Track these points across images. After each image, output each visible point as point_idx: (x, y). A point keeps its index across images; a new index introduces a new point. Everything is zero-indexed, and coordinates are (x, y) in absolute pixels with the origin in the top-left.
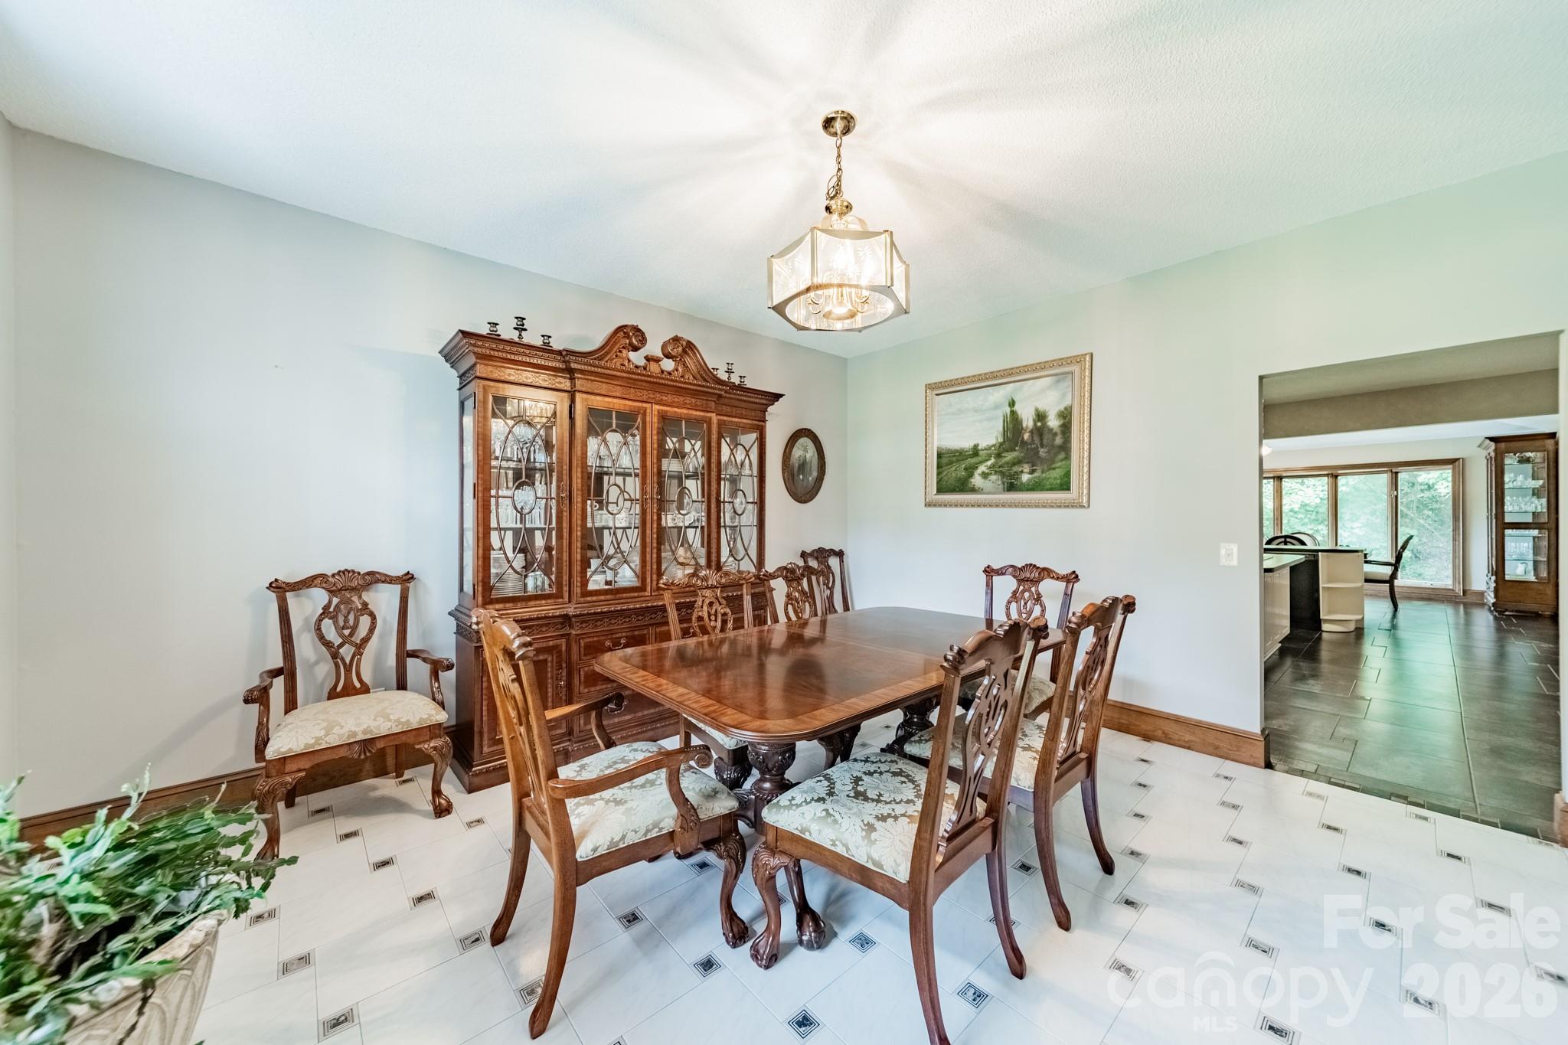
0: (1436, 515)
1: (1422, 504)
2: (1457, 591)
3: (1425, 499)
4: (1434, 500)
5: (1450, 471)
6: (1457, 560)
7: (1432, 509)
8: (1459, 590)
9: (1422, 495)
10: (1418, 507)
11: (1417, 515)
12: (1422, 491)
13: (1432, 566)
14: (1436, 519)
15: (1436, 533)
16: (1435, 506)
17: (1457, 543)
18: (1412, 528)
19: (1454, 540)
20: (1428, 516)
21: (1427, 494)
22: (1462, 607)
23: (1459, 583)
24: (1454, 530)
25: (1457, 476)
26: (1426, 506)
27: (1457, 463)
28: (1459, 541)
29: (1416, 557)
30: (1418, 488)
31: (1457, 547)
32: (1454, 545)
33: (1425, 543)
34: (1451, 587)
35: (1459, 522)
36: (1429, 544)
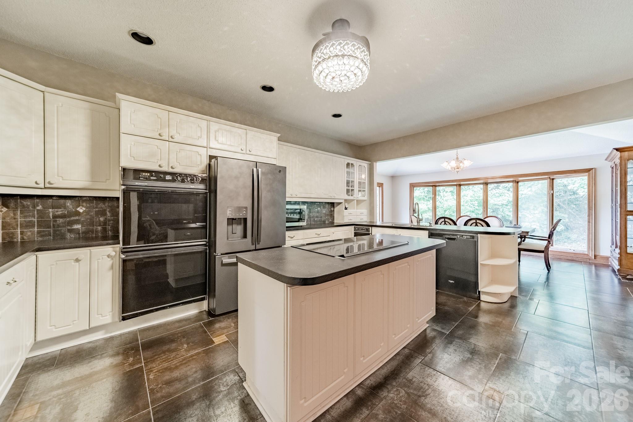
0: (577, 207)
1: (571, 201)
2: (590, 256)
3: (572, 199)
4: (577, 200)
5: (586, 178)
6: (591, 235)
7: (575, 204)
8: (592, 255)
9: (571, 197)
10: (568, 203)
11: (568, 207)
12: (570, 195)
13: (575, 233)
14: (577, 209)
15: (577, 216)
16: (577, 203)
17: (591, 224)
18: (565, 214)
19: (589, 222)
20: (574, 208)
21: (573, 197)
22: (593, 267)
23: (592, 250)
24: (589, 216)
25: (591, 180)
26: (572, 202)
27: (591, 171)
28: (592, 223)
29: (567, 229)
30: (568, 193)
31: (591, 227)
32: (589, 225)
33: (572, 221)
34: (586, 253)
35: (592, 210)
36: (574, 222)
